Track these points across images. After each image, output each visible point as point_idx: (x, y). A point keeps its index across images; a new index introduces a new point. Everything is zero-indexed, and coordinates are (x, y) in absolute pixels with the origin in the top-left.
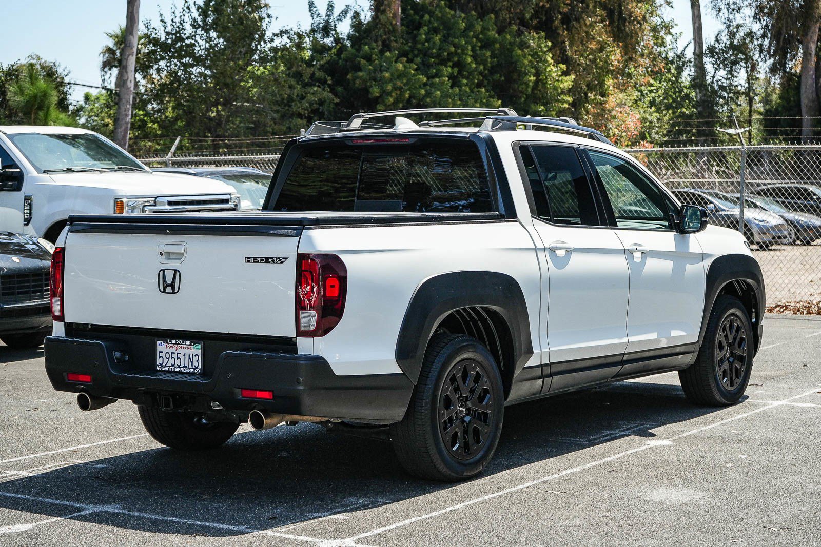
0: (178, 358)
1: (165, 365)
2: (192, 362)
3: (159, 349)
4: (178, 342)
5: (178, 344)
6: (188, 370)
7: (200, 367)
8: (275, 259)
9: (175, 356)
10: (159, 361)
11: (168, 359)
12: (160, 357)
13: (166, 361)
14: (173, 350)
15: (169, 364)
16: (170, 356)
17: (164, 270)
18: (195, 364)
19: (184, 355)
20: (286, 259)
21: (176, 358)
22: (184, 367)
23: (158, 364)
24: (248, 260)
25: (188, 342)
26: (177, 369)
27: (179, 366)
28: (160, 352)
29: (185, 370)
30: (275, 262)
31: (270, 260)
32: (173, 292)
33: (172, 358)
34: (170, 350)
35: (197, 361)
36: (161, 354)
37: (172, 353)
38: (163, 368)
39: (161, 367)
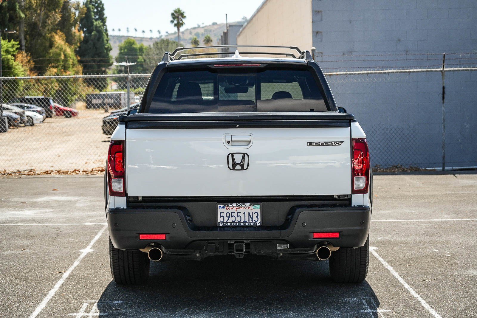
0: (238, 216)
1: (226, 222)
2: (252, 219)
3: (220, 210)
4: (239, 205)
5: (239, 206)
6: (249, 224)
7: (259, 221)
8: (333, 143)
9: (235, 215)
10: (220, 219)
11: (229, 217)
12: (221, 216)
13: (226, 219)
14: (234, 211)
15: (230, 221)
16: (229, 215)
17: (232, 154)
18: (255, 219)
19: (245, 213)
20: (343, 142)
21: (236, 216)
22: (245, 222)
23: (219, 221)
24: (310, 144)
25: (248, 204)
26: (239, 224)
27: (239, 222)
28: (221, 213)
29: (246, 224)
30: (334, 144)
31: (329, 143)
32: (243, 169)
33: (232, 216)
34: (230, 211)
35: (257, 217)
36: (222, 215)
37: (232, 213)
38: (224, 224)
39: (222, 224)
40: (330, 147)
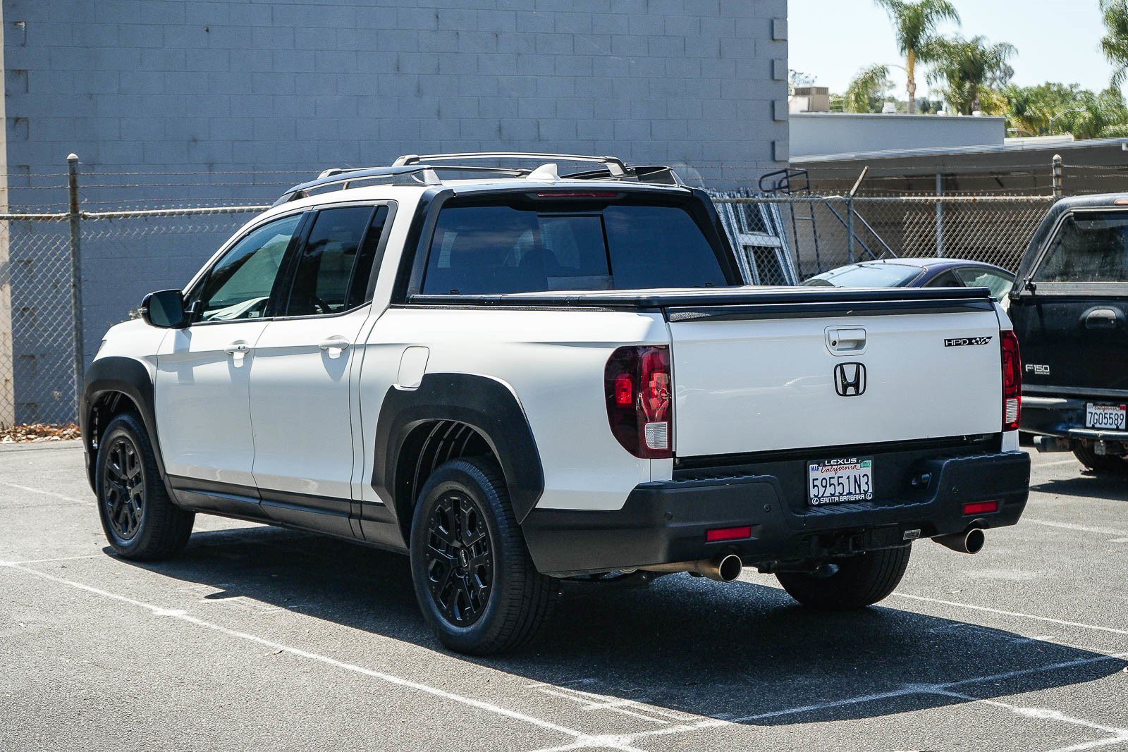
0: (839, 484)
1: (822, 496)
2: (859, 486)
3: (812, 475)
4: (841, 462)
5: (841, 464)
6: (857, 497)
7: (871, 490)
8: (978, 339)
9: (834, 481)
10: (813, 492)
11: (825, 487)
12: (814, 486)
13: (822, 490)
14: (832, 474)
15: (827, 494)
16: (827, 483)
17: (841, 365)
18: (864, 487)
19: (848, 478)
20: (990, 338)
21: (836, 485)
22: (849, 493)
23: (812, 496)
24: (948, 343)
25: (854, 460)
26: (842, 499)
27: (841, 494)
28: (814, 480)
29: (853, 498)
30: (979, 343)
31: (974, 341)
32: (857, 393)
33: (830, 485)
34: (828, 475)
35: (867, 483)
36: (816, 483)
37: (830, 478)
38: (820, 501)
39: (817, 501)
40: (975, 347)
